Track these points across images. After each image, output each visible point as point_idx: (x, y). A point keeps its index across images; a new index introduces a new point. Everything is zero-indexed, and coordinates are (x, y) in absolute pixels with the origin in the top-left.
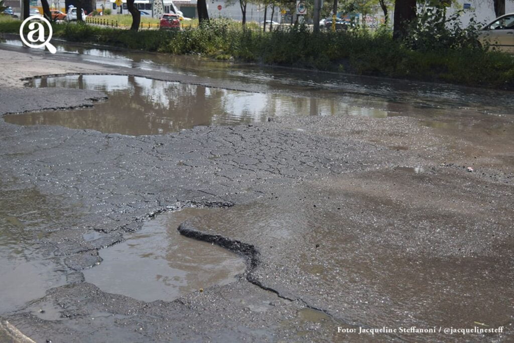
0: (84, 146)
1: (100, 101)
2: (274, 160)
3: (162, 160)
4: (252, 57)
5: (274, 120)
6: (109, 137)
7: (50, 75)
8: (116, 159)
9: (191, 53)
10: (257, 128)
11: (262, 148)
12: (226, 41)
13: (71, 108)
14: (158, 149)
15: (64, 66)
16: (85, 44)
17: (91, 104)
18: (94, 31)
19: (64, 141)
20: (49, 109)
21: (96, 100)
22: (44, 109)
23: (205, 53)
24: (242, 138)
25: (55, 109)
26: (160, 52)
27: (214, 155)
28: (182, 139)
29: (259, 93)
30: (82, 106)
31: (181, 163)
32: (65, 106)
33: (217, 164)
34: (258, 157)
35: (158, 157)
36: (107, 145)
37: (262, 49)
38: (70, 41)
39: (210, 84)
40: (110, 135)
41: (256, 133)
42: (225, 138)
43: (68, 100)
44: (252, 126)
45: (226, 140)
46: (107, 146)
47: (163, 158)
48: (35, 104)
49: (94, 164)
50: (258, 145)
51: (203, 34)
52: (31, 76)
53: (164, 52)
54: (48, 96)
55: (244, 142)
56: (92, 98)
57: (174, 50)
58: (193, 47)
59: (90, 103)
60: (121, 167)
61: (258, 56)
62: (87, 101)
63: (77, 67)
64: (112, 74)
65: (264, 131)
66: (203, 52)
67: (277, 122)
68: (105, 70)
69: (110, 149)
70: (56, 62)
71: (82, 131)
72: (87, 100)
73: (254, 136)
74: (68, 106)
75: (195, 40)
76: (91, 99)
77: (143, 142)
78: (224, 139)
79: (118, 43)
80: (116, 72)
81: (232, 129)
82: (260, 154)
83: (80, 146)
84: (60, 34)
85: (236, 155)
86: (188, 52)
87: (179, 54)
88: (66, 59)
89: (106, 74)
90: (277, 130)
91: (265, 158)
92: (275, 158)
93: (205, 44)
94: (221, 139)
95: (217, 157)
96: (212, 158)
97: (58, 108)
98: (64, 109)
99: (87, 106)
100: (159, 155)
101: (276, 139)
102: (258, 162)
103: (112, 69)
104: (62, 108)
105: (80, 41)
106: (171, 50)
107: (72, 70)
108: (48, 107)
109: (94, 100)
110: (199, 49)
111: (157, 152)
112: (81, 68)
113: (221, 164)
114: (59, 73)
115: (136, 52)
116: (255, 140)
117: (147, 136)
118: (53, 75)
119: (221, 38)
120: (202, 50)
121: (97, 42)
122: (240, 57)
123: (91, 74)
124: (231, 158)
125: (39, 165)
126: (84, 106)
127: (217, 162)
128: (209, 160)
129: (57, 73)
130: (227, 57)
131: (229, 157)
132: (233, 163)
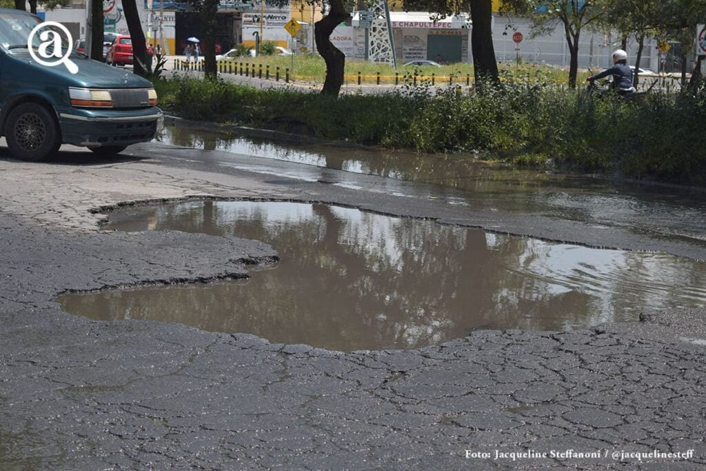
0: (232, 372)
1: (262, 264)
2: (657, 417)
3: (405, 411)
4: (596, 160)
5: (654, 318)
6: (287, 353)
7: (152, 201)
8: (303, 406)
9: (457, 149)
10: (615, 337)
11: (629, 387)
12: (537, 123)
13: (202, 280)
14: (395, 384)
15: (179, 180)
16: (222, 125)
17: (245, 272)
18: (243, 97)
19: (191, 360)
20: (153, 282)
21: (254, 263)
22: (144, 282)
23: (490, 149)
24: (582, 361)
25: (166, 283)
26: (388, 147)
27: (521, 402)
28: (445, 361)
29: (615, 249)
30: (225, 277)
31: (446, 419)
32: (188, 276)
33: (528, 424)
34: (621, 410)
35: (395, 403)
36: (283, 372)
37: (620, 141)
38: (190, 119)
39: (504, 225)
40: (289, 348)
41: (614, 350)
42: (544, 362)
43: (194, 263)
44: (603, 332)
45: (545, 367)
46: (284, 375)
47: (407, 407)
48: (125, 270)
49: (258, 416)
50: (618, 379)
51: (484, 107)
52: (113, 203)
53: (396, 145)
54: (151, 252)
55: (586, 372)
56: (246, 257)
57: (419, 142)
58: (462, 136)
59: (241, 269)
60: (315, 426)
61: (608, 159)
62: (233, 265)
63: (208, 183)
64: (285, 200)
65: (631, 346)
66: (484, 147)
67: (661, 324)
68: (270, 190)
69: (288, 382)
70: (161, 168)
71: (226, 337)
72: (235, 262)
73: (609, 358)
74: (194, 277)
75: (465, 121)
76: (243, 261)
77: (360, 367)
78: (541, 364)
79: (294, 124)
80: (293, 196)
81: (557, 340)
82: (625, 402)
83: (225, 371)
84: (169, 102)
85: (569, 404)
86: (450, 148)
87: (429, 152)
88: (181, 162)
89: (273, 200)
90: (660, 342)
91: (636, 413)
92: (661, 412)
93: (488, 128)
94: (536, 364)
95: (528, 408)
96: (514, 411)
97: (173, 280)
98: (187, 284)
99: (235, 277)
100: (398, 399)
101: (661, 366)
102: (621, 422)
103: (284, 188)
104: (182, 280)
105: (212, 120)
106: (412, 143)
107: (198, 188)
108: (152, 279)
109: (248, 262)
110: (476, 140)
111: (394, 392)
112: (217, 185)
113: (537, 423)
114: (171, 197)
115: (334, 146)
116: (610, 367)
117: (368, 352)
118: (157, 200)
119: (526, 117)
120: (481, 142)
121: (247, 121)
122: (568, 160)
123: (239, 199)
124: (558, 410)
125: (139, 415)
126: (229, 276)
127: (528, 420)
128: (509, 414)
129: (166, 197)
130: (538, 158)
131: (556, 408)
132: (565, 424)
